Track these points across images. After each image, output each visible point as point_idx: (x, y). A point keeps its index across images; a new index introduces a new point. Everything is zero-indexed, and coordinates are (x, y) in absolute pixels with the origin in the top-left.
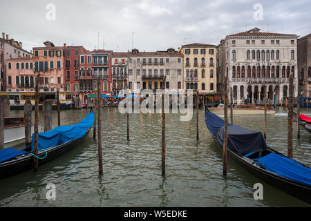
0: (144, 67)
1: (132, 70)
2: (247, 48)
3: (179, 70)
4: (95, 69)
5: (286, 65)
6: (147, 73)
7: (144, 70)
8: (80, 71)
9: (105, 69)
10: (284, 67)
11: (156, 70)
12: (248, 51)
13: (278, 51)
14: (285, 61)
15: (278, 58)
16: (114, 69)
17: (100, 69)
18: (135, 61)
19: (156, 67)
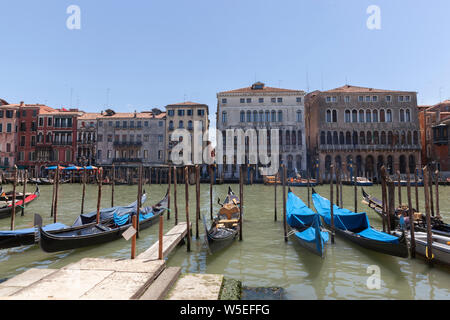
0: (117, 133)
1: (101, 136)
2: (241, 109)
3: (161, 136)
4: (57, 134)
5: (291, 129)
6: (121, 139)
7: (118, 136)
8: (38, 136)
9: (69, 134)
10: (288, 132)
11: (132, 136)
12: (242, 113)
13: (280, 112)
14: (290, 123)
15: (280, 120)
16: (80, 135)
17: (63, 134)
18: (105, 125)
19: (132, 132)
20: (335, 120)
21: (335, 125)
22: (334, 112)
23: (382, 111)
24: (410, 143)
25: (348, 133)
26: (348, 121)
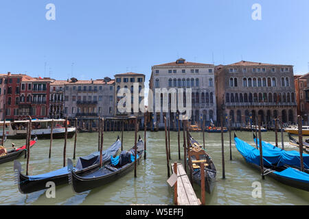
0: (79, 94)
1: (67, 97)
2: (169, 77)
3: (111, 97)
4: (35, 96)
5: (205, 91)
6: (82, 99)
7: (80, 97)
8: (21, 98)
9: (44, 95)
10: (203, 93)
11: (90, 97)
12: (170, 80)
13: (197, 80)
14: (205, 87)
15: (197, 85)
16: (52, 95)
17: (39, 95)
18: (71, 89)
19: (90, 94)
20: (236, 85)
21: (236, 89)
22: (236, 79)
23: (269, 79)
24: (289, 101)
25: (246, 94)
26: (245, 86)
